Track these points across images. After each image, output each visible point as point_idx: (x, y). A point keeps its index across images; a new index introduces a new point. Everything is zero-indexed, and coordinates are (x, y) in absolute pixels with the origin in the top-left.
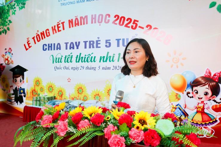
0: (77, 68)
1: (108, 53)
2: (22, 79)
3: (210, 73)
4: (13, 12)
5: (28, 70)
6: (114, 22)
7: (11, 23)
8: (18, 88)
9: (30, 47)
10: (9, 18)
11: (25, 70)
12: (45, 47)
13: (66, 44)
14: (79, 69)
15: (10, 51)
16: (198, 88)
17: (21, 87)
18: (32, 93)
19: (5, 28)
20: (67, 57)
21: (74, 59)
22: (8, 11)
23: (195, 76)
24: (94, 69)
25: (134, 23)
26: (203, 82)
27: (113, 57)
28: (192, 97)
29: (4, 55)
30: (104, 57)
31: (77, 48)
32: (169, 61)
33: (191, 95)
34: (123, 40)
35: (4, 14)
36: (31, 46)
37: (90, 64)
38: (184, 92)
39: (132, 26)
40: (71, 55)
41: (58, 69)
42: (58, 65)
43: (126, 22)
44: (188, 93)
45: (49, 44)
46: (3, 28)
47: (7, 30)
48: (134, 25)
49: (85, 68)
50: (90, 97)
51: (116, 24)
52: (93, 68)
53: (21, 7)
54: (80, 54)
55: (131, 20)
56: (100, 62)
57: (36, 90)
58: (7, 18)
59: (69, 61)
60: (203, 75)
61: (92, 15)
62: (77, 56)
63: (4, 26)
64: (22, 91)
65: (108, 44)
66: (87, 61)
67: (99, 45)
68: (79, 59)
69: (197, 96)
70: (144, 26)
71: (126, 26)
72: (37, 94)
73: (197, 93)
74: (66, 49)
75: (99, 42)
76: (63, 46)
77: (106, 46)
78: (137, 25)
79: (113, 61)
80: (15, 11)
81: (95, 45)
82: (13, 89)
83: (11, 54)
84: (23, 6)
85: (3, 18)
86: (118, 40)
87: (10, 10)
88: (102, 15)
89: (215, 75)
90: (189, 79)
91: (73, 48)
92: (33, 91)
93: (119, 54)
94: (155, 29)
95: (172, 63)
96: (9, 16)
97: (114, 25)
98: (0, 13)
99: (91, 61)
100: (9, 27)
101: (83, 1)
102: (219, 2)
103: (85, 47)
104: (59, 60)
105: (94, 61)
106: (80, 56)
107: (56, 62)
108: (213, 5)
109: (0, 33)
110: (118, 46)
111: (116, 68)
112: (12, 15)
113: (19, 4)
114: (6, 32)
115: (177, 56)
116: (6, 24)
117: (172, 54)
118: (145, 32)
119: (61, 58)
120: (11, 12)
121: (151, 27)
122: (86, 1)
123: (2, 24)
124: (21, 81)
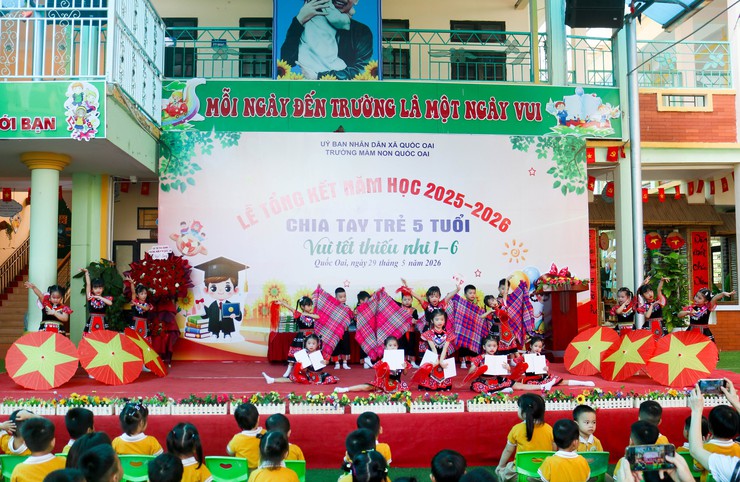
0: (363, 264)
1: (418, 240)
2: (231, 285)
3: (556, 269)
5: (249, 267)
6: (427, 194)
7: (199, 171)
8: (221, 303)
9: (254, 223)
10: (194, 160)
11: (242, 267)
12: (292, 225)
13: (341, 221)
14: (367, 265)
15: (196, 228)
17: (227, 302)
18: (260, 311)
19: (182, 179)
20: (342, 244)
21: (356, 248)
22: (190, 143)
23: (539, 274)
24: (395, 264)
25: (457, 198)
27: (427, 246)
28: (537, 301)
29: (177, 236)
30: (411, 246)
31: (363, 230)
32: (506, 254)
33: (534, 298)
34: (442, 221)
35: (176, 150)
36: (257, 222)
37: (387, 257)
39: (455, 203)
40: (350, 242)
41: (323, 264)
42: (323, 257)
43: (446, 196)
45: (301, 221)
46: (173, 178)
47: (187, 184)
48: (458, 202)
49: (378, 263)
51: (431, 197)
52: (392, 263)
53: (226, 142)
54: (369, 239)
55: (453, 193)
56: (405, 253)
58: (185, 157)
59: (347, 250)
60: (548, 271)
61: (389, 180)
62: (363, 243)
63: (178, 175)
64: (231, 309)
65: (418, 227)
66: (383, 253)
67: (403, 228)
68: (366, 248)
70: (473, 205)
71: (446, 201)
74: (341, 230)
75: (402, 223)
76: (333, 225)
77: (415, 229)
78: (462, 201)
79: (426, 252)
80: (212, 147)
81: (395, 226)
82: (205, 307)
83: (200, 233)
84: (233, 140)
85: (173, 158)
86: (434, 222)
87: (196, 144)
88: (407, 181)
89: (561, 272)
90: (533, 278)
91: (355, 229)
92: (260, 308)
93: (437, 243)
94: (488, 209)
95: (510, 256)
96: (194, 155)
97: (426, 198)
98: (165, 146)
99: (389, 252)
100: (194, 178)
101: (373, 153)
102: (564, 182)
103: (378, 229)
104: (324, 248)
105: (394, 251)
106: (368, 245)
107: (318, 252)
108: (557, 185)
109: (165, 188)
110: (435, 230)
111: (431, 263)
112: (203, 153)
113: (223, 134)
114: (183, 188)
115: (517, 247)
116: (183, 170)
117: (510, 244)
118: (474, 213)
119: (330, 246)
120: (198, 147)
121: (482, 206)
122: (376, 153)
123: (172, 170)
124: (228, 289)
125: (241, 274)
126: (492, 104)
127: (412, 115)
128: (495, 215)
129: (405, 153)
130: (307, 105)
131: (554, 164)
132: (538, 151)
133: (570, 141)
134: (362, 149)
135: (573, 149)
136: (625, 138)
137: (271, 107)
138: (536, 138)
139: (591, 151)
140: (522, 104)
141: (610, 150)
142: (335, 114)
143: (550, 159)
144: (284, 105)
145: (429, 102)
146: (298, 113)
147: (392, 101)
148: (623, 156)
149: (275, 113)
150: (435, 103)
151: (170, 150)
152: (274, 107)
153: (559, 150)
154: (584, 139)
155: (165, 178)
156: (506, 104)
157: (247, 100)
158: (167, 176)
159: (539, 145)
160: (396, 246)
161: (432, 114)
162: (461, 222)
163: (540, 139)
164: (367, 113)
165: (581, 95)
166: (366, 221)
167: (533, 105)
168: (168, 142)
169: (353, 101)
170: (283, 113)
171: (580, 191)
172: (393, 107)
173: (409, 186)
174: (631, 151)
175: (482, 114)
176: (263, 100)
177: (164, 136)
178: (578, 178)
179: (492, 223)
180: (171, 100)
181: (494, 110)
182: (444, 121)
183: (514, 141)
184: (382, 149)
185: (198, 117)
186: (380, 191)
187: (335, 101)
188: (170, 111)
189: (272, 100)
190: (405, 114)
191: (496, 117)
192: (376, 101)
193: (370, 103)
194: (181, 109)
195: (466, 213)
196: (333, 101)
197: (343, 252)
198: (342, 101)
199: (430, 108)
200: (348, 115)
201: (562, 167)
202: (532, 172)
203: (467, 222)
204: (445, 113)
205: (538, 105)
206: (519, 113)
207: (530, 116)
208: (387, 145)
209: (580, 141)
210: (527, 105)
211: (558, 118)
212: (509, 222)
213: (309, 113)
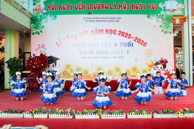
0: (97, 58)
1: (116, 49)
2: (54, 65)
3: (162, 59)
4: (46, 20)
5: (60, 59)
6: (119, 34)
7: (44, 28)
8: (51, 71)
10: (42, 25)
11: (58, 59)
12: (74, 45)
13: (90, 43)
14: (99, 58)
15: (43, 46)
16: (158, 66)
17: (53, 70)
18: (63, 73)
19: (39, 31)
20: (90, 51)
21: (95, 52)
22: (41, 19)
23: (157, 61)
24: (108, 58)
25: (129, 36)
26: (160, 63)
27: (119, 52)
28: (156, 70)
29: (37, 49)
30: (113, 52)
31: (97, 46)
32: (145, 54)
33: (155, 69)
34: (124, 43)
35: (36, 21)
36: (62, 44)
38: (153, 67)
39: (128, 37)
40: (93, 50)
41: (84, 58)
42: (84, 56)
43: (125, 35)
44: (154, 68)
45: (77, 43)
46: (36, 31)
47: (40, 32)
48: (129, 37)
49: (102, 57)
50: (106, 73)
51: (120, 35)
52: (107, 57)
53: (53, 18)
54: (99, 50)
55: (128, 34)
56: (111, 54)
57: (67, 71)
58: (39, 24)
59: (92, 53)
60: (160, 60)
61: (106, 30)
62: (97, 51)
63: (37, 29)
64: (54, 73)
65: (116, 45)
66: (104, 54)
67: (111, 46)
68: (98, 52)
69: (158, 69)
70: (134, 38)
71: (125, 37)
72: (68, 74)
73: (158, 68)
74: (90, 46)
75: (110, 44)
76: (87, 45)
77: (115, 46)
78: (130, 37)
79: (119, 54)
80: (48, 20)
81: (108, 45)
82: (46, 72)
83: (44, 48)
84: (55, 18)
85: (36, 24)
86: (121, 43)
88: (112, 30)
89: (164, 60)
90: (155, 62)
91: (95, 46)
92: (64, 72)
93: (122, 50)
94: (139, 39)
95: (147, 55)
96: (42, 23)
97: (119, 35)
98: (33, 20)
99: (106, 53)
100: (42, 31)
101: (100, 21)
102: (165, 30)
103: (102, 46)
104: (84, 52)
105: (108, 53)
106: (99, 51)
107: (82, 53)
108: (163, 31)
109: (33, 34)
110: (121, 46)
111: (120, 57)
112: (45, 22)
113: (51, 16)
114: (39, 34)
115: (149, 52)
116: (39, 28)
117: (147, 51)
118: (135, 40)
119: (86, 52)
120: (43, 20)
121: (137, 38)
122: (102, 21)
123: (35, 28)
124: (53, 66)
125: (57, 61)
126: (140, 4)
127: (114, 9)
128: (142, 41)
129: (111, 21)
130: (79, 6)
131: (162, 24)
132: (156, 20)
133: (167, 16)
134: (97, 20)
135: (168, 19)
136: (186, 15)
137: (67, 7)
138: (155, 15)
139: (174, 19)
140: (151, 4)
141: (181, 19)
142: (88, 9)
143: (160, 22)
144: (72, 7)
145: (119, 4)
146: (76, 9)
147: (107, 4)
148: (185, 21)
149: (69, 9)
150: (121, 4)
151: (35, 22)
152: (68, 7)
153: (163, 19)
154: (172, 16)
155: (33, 31)
156: (145, 4)
157: (60, 5)
158: (34, 30)
159: (156, 18)
160: (108, 52)
161: (121, 8)
162: (130, 43)
163: (157, 15)
164: (99, 8)
165: (171, 1)
166: (98, 43)
167: (154, 4)
168: (34, 19)
169: (94, 5)
170: (71, 9)
171: (171, 33)
172: (108, 6)
173: (112, 32)
174: (188, 19)
175: (137, 8)
176: (65, 5)
177: (33, 17)
178: (170, 29)
179: (141, 44)
180: (36, 6)
181: (141, 6)
182: (125, 10)
183: (148, 16)
184: (103, 20)
185: (44, 11)
186: (103, 33)
187: (88, 5)
188: (36, 10)
189: (68, 5)
190: (111, 8)
191: (142, 9)
192: (102, 4)
193: (100, 5)
194: (39, 9)
195: (132, 40)
196: (87, 5)
197: (91, 54)
198: (90, 4)
199: (120, 6)
200: (93, 9)
201: (164, 25)
202: (154, 27)
203: (132, 43)
204: (125, 8)
205: (156, 5)
206: (150, 7)
207: (153, 8)
208: (105, 18)
209: (171, 16)
210: (152, 5)
211: (163, 9)
212: (147, 43)
213: (80, 9)
